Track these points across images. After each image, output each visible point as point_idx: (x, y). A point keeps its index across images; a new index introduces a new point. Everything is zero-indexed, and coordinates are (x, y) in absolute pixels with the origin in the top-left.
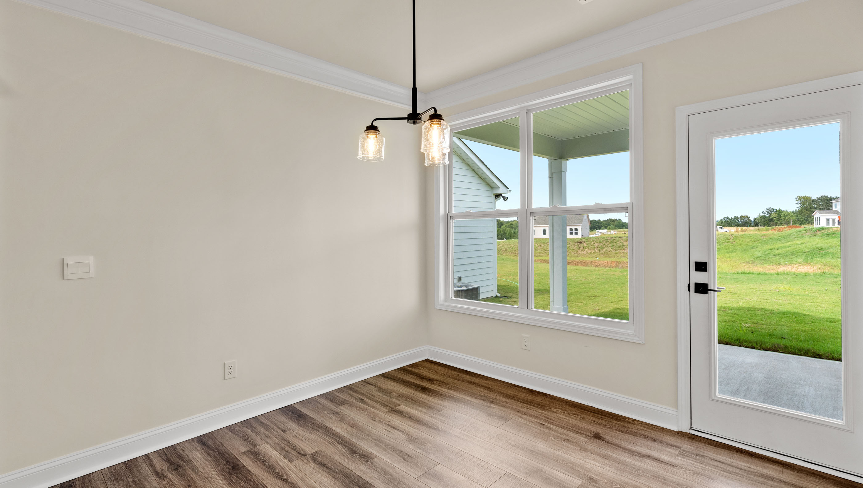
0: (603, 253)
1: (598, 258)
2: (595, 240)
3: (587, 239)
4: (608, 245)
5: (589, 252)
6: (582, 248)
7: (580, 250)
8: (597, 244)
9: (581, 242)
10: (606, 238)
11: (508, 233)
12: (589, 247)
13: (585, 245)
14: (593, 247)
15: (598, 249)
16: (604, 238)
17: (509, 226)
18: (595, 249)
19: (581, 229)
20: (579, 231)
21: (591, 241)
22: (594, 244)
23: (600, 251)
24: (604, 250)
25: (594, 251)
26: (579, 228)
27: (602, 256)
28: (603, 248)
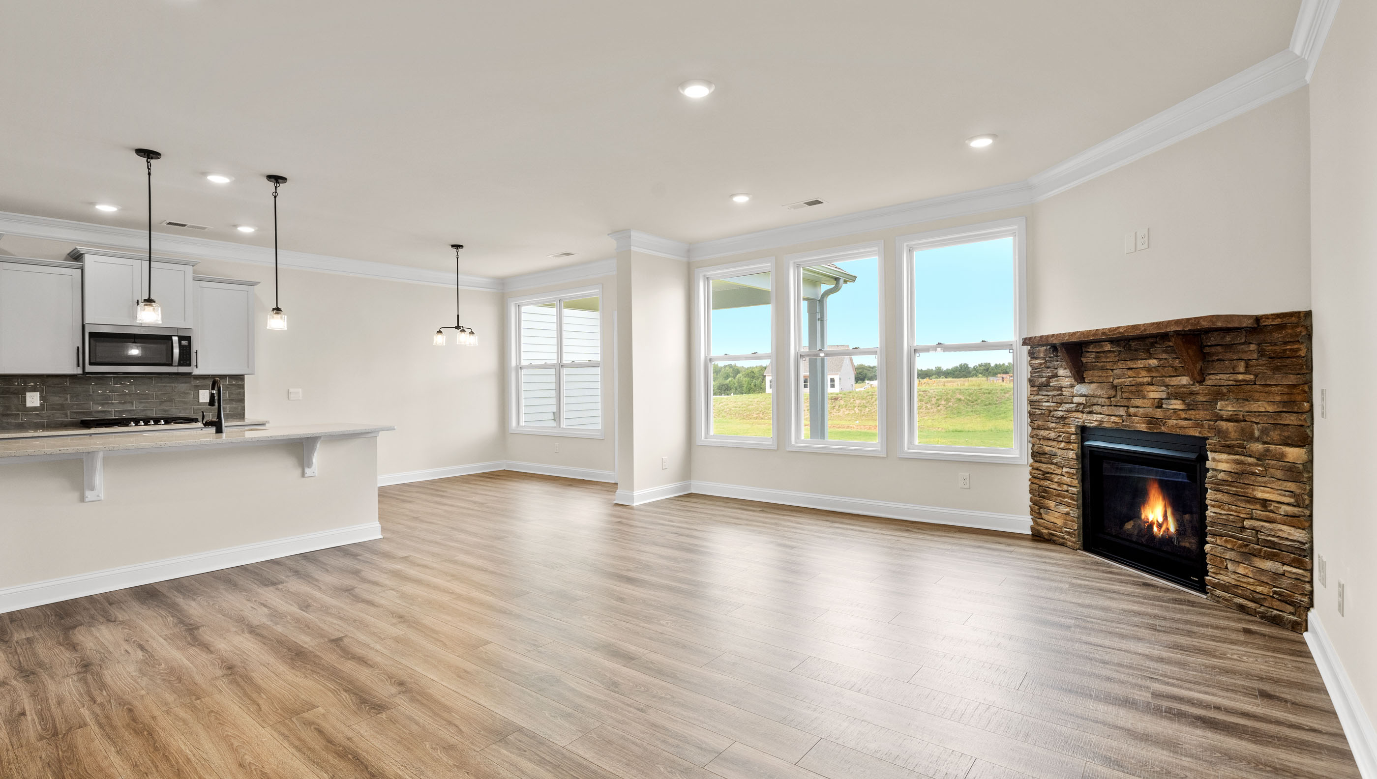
0: (866, 414)
1: (857, 422)
2: (856, 395)
3: (844, 394)
4: (873, 402)
5: (847, 412)
6: (837, 407)
7: (835, 410)
8: (858, 402)
9: (836, 399)
10: (870, 393)
11: (745, 386)
12: (846, 405)
13: (842, 402)
14: (852, 405)
15: (860, 408)
16: (868, 392)
17: (747, 375)
18: (856, 409)
19: (840, 379)
20: (837, 383)
21: (851, 396)
22: (855, 400)
23: (861, 411)
24: (867, 409)
25: (853, 412)
26: (836, 378)
27: (864, 418)
28: (866, 407)
